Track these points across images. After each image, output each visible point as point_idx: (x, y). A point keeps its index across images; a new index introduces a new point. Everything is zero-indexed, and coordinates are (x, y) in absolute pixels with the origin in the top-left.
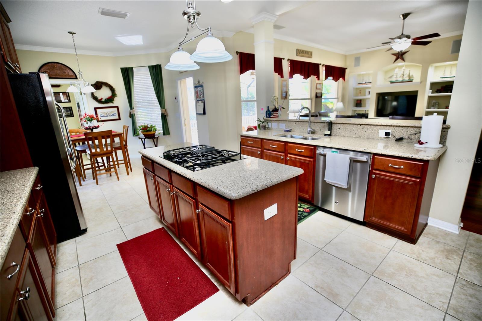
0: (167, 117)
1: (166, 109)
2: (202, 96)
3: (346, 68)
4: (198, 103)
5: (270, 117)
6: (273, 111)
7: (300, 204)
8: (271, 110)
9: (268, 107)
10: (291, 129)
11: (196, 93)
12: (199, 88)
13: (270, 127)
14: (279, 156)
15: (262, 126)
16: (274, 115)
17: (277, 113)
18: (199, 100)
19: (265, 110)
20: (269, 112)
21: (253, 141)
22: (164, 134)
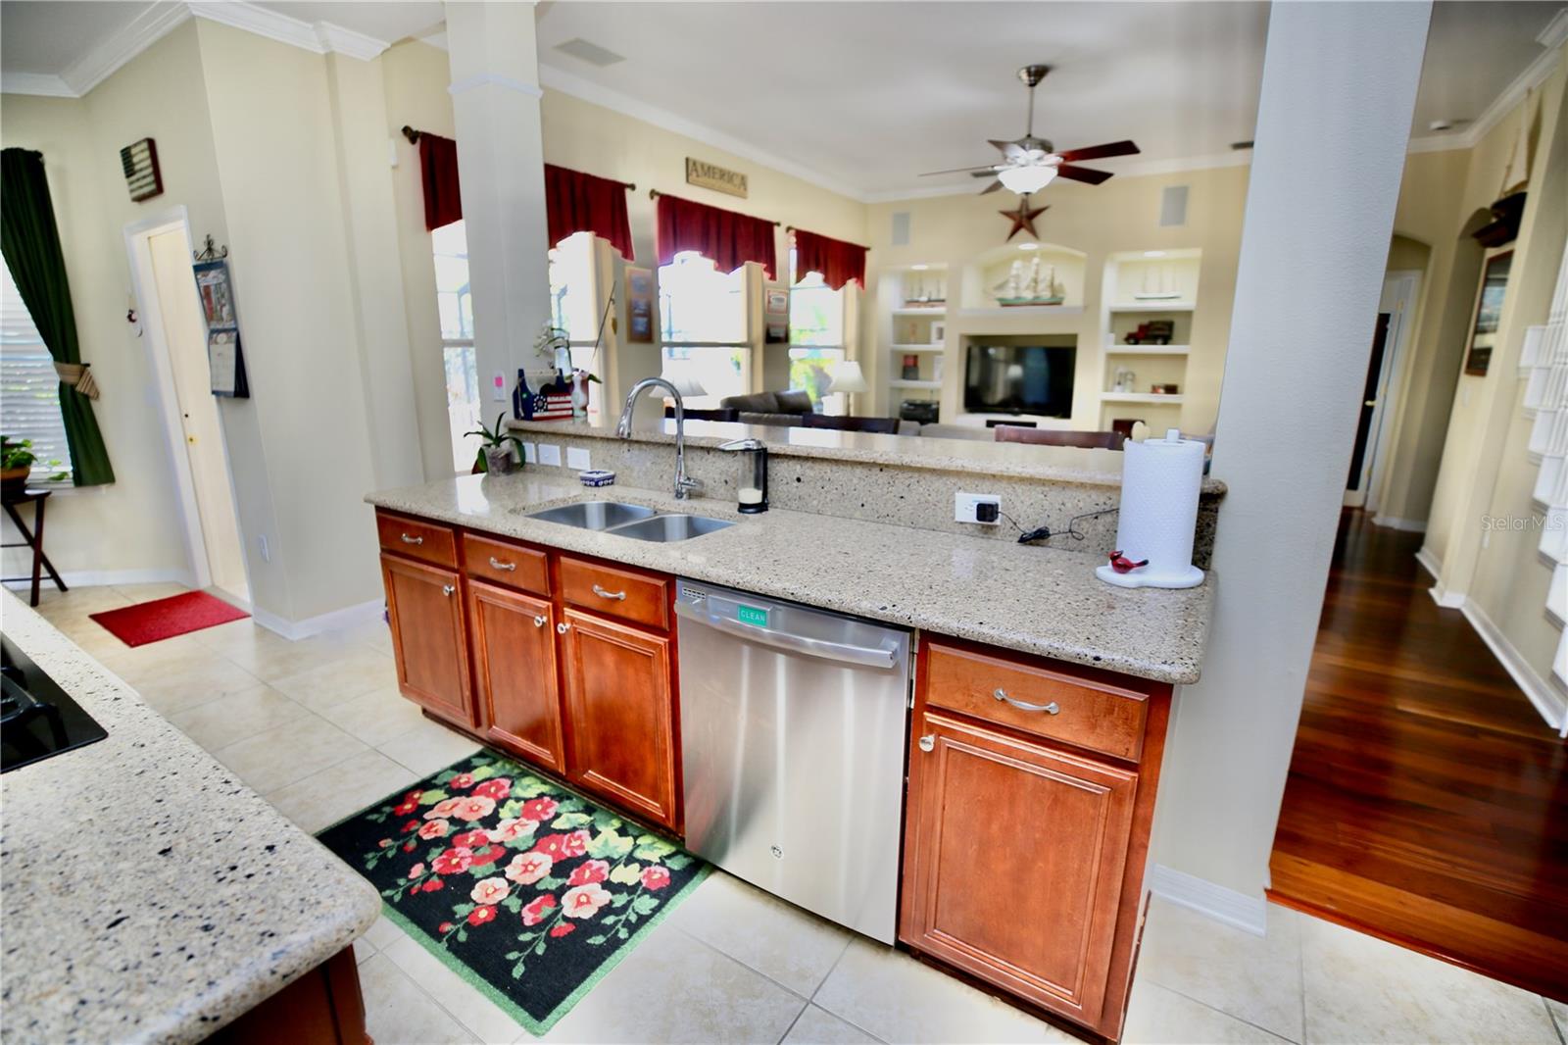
0: (94, 404)
1: (88, 365)
2: (226, 310)
3: (868, 249)
4: (216, 343)
5: (529, 417)
6: (548, 390)
7: (636, 838)
8: (534, 388)
9: (521, 373)
10: (612, 473)
11: (205, 294)
12: (212, 273)
13: (534, 461)
14: (529, 612)
15: (494, 457)
16: (550, 407)
17: (568, 398)
18: (219, 331)
19: (510, 384)
20: (525, 396)
21: (424, 532)
22: (79, 480)
